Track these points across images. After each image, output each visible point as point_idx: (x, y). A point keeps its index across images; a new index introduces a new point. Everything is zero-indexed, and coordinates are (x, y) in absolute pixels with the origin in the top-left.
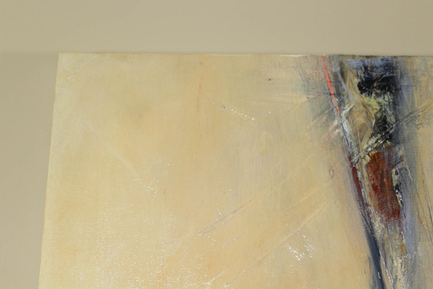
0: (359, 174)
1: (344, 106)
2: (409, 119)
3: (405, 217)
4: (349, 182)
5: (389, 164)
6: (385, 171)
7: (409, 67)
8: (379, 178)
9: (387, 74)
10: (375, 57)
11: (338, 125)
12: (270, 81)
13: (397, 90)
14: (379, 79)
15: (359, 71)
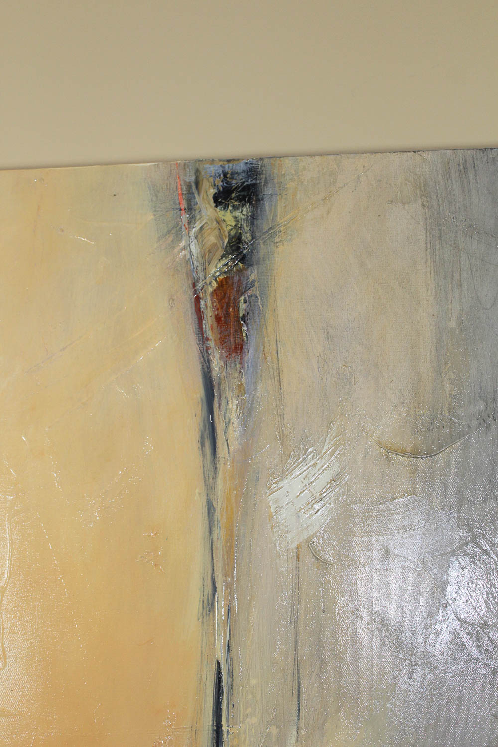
0: (202, 302)
1: (195, 224)
2: (268, 235)
3: (248, 352)
4: (190, 314)
5: (238, 291)
6: (232, 298)
7: (276, 171)
8: (224, 308)
9: (250, 182)
10: (238, 160)
11: (185, 245)
12: (114, 197)
13: (258, 200)
14: (239, 188)
15: (217, 179)
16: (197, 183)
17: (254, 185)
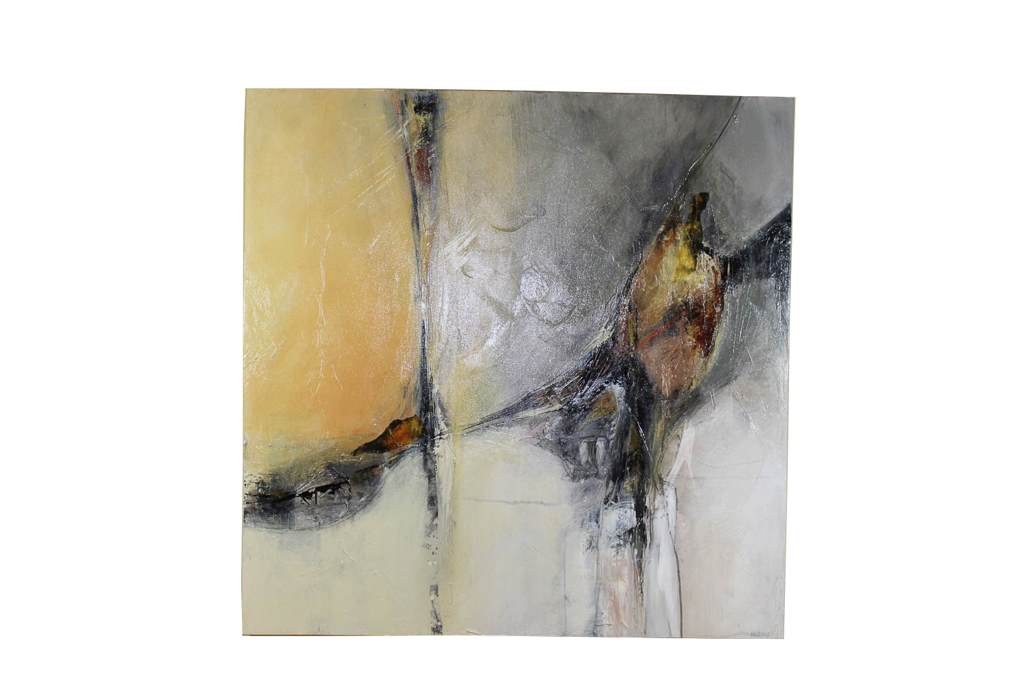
16: (406, 101)
17: (434, 104)
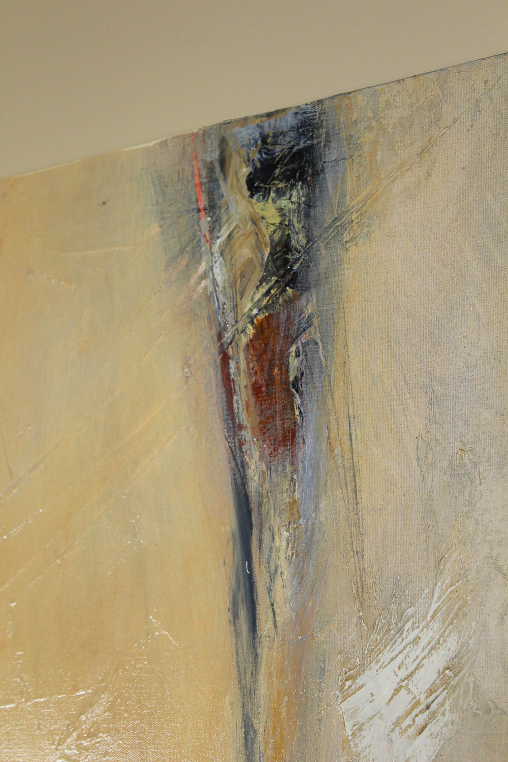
0: (232, 364)
1: (219, 231)
2: (333, 232)
3: (304, 443)
4: (214, 386)
5: (286, 337)
6: (278, 351)
7: (342, 119)
8: (266, 369)
9: (302, 145)
10: (284, 110)
11: (205, 270)
13: (316, 174)
14: (286, 156)
15: (252, 148)
16: (223, 161)
